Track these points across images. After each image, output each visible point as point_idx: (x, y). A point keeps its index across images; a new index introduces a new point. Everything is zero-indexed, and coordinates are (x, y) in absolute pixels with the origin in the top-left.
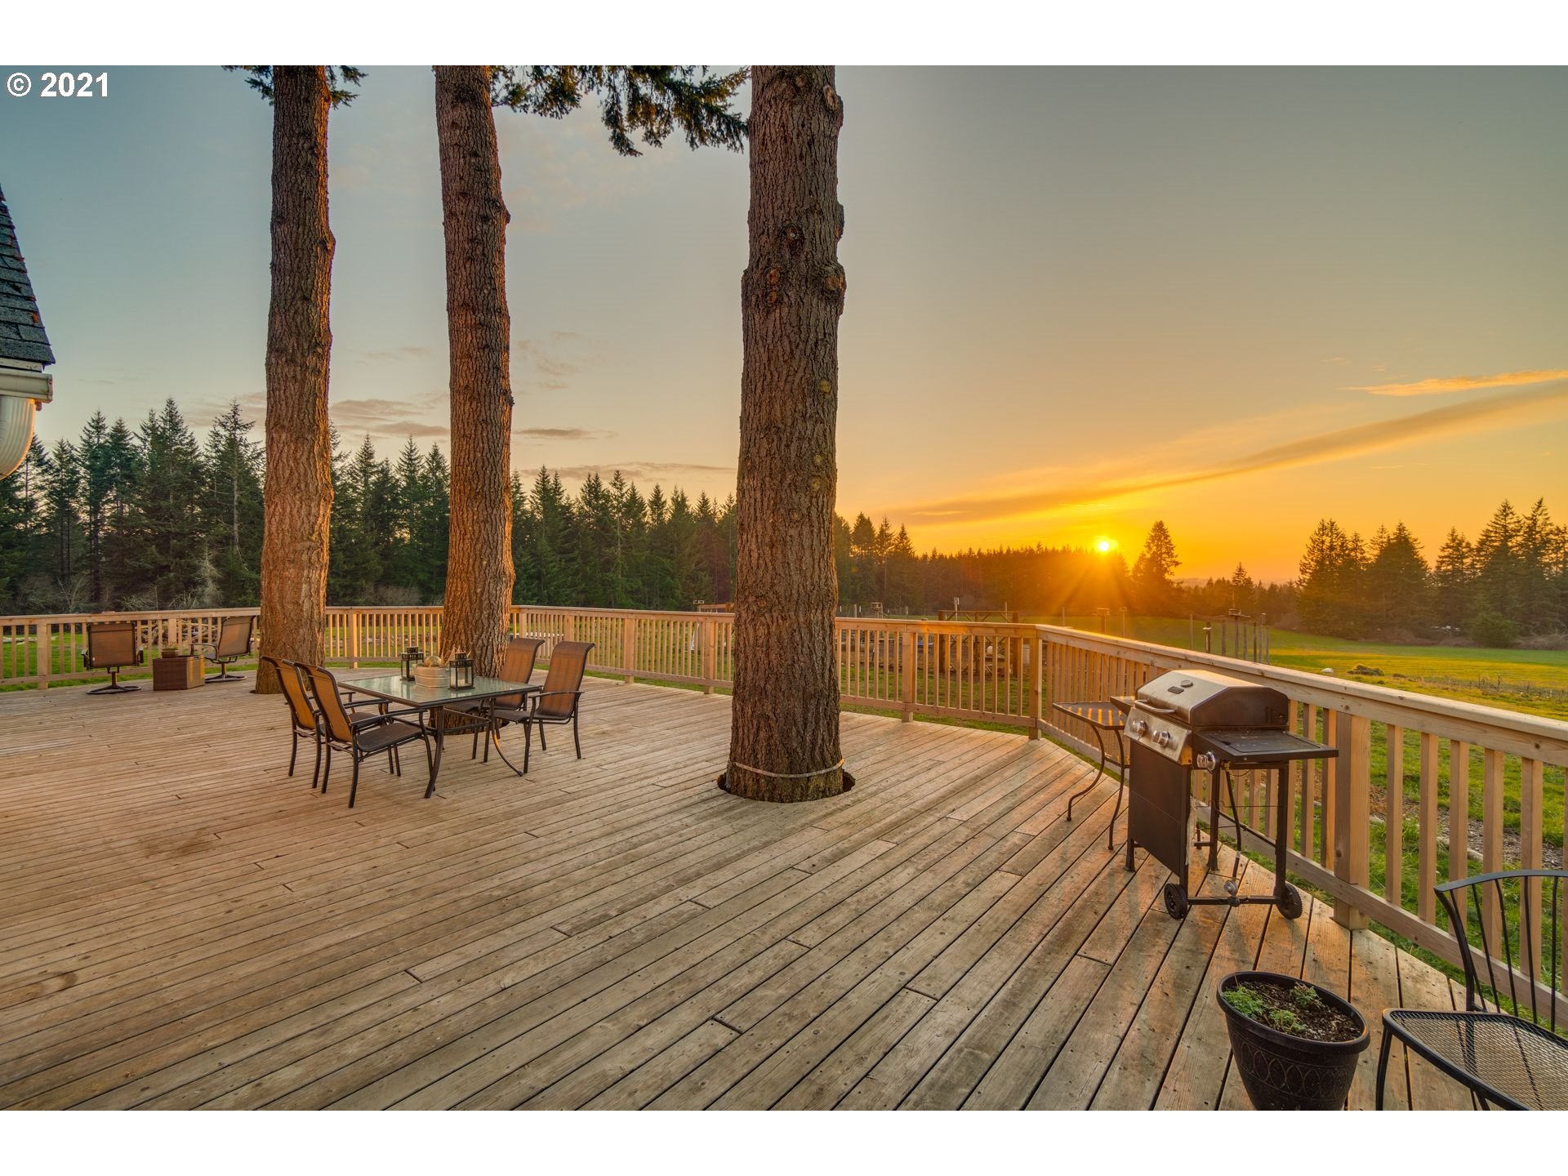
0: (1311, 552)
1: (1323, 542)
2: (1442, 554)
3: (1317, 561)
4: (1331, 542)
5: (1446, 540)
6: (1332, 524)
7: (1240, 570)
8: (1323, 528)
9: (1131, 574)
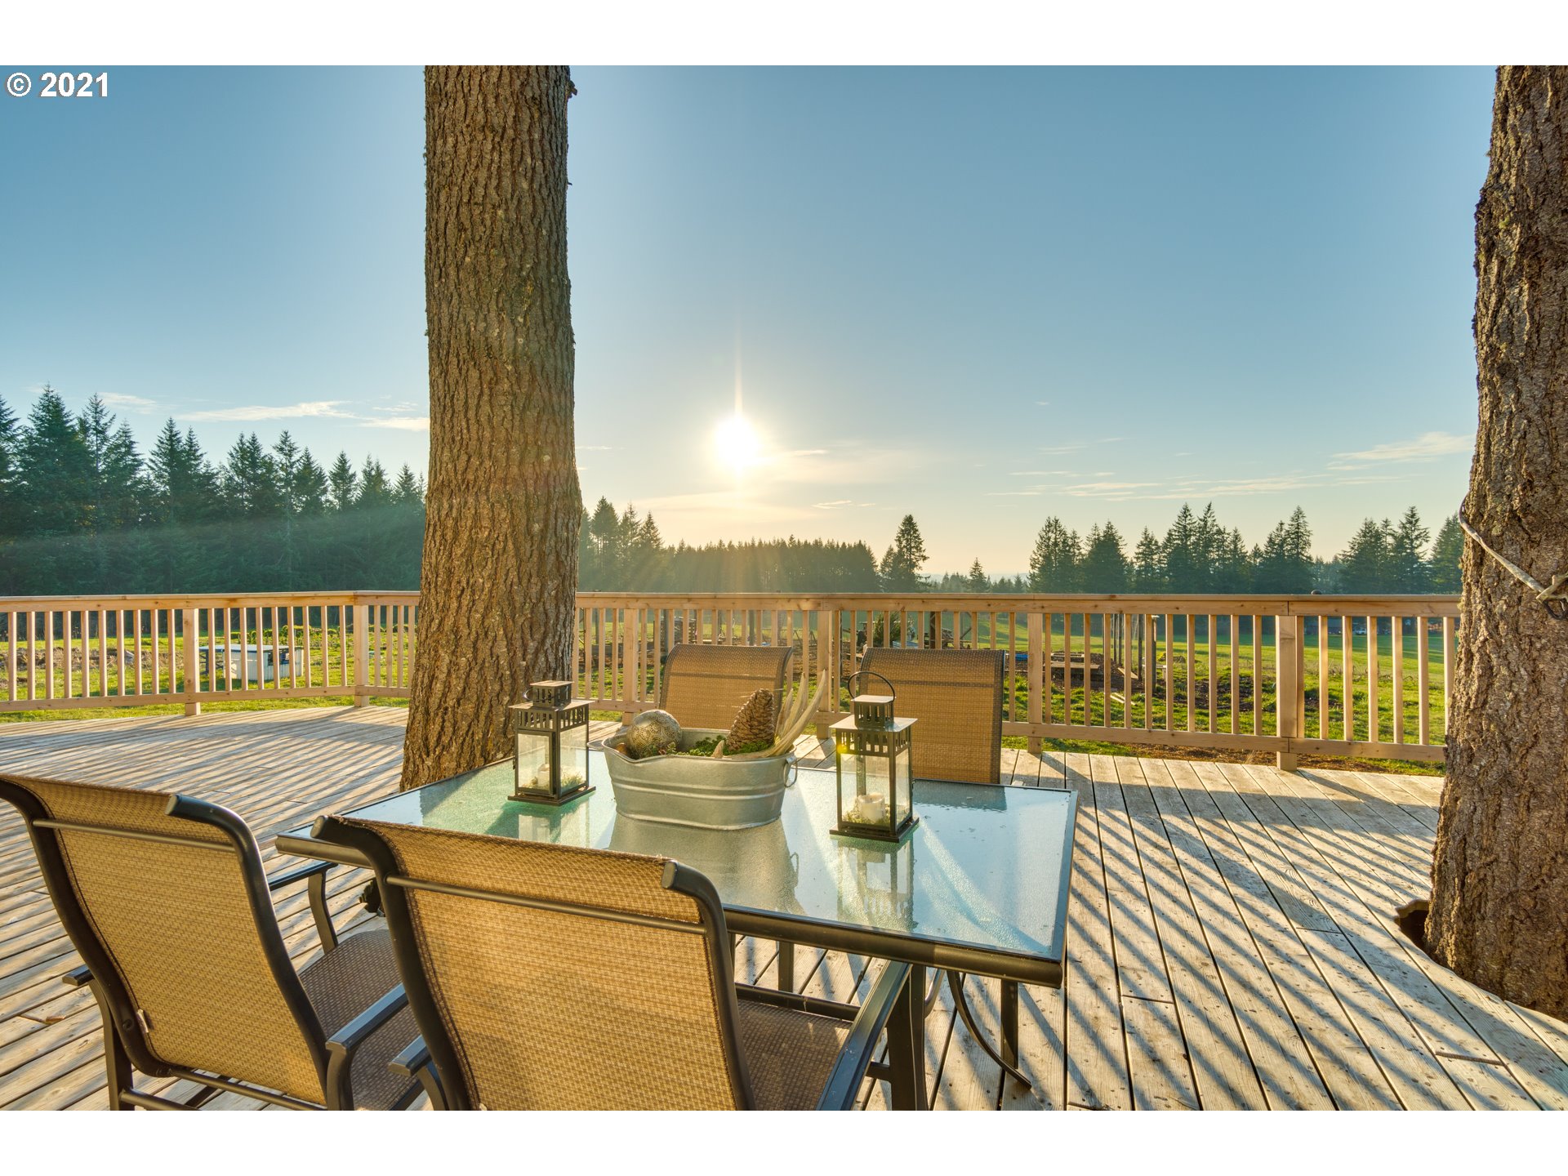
0: (1039, 547)
1: (1049, 539)
2: (1137, 551)
3: (1043, 557)
4: (1056, 539)
5: (1140, 538)
6: (1057, 521)
7: (977, 564)
8: (1049, 525)
9: (879, 568)
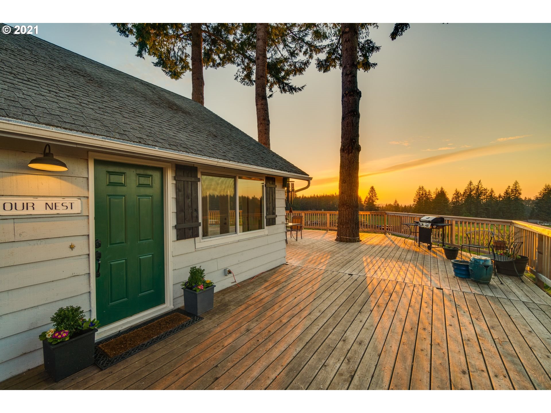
0: (417, 195)
1: (420, 193)
2: (453, 196)
3: (418, 198)
4: (422, 193)
5: (454, 192)
6: (423, 187)
7: (396, 201)
8: (420, 188)
9: (363, 202)
